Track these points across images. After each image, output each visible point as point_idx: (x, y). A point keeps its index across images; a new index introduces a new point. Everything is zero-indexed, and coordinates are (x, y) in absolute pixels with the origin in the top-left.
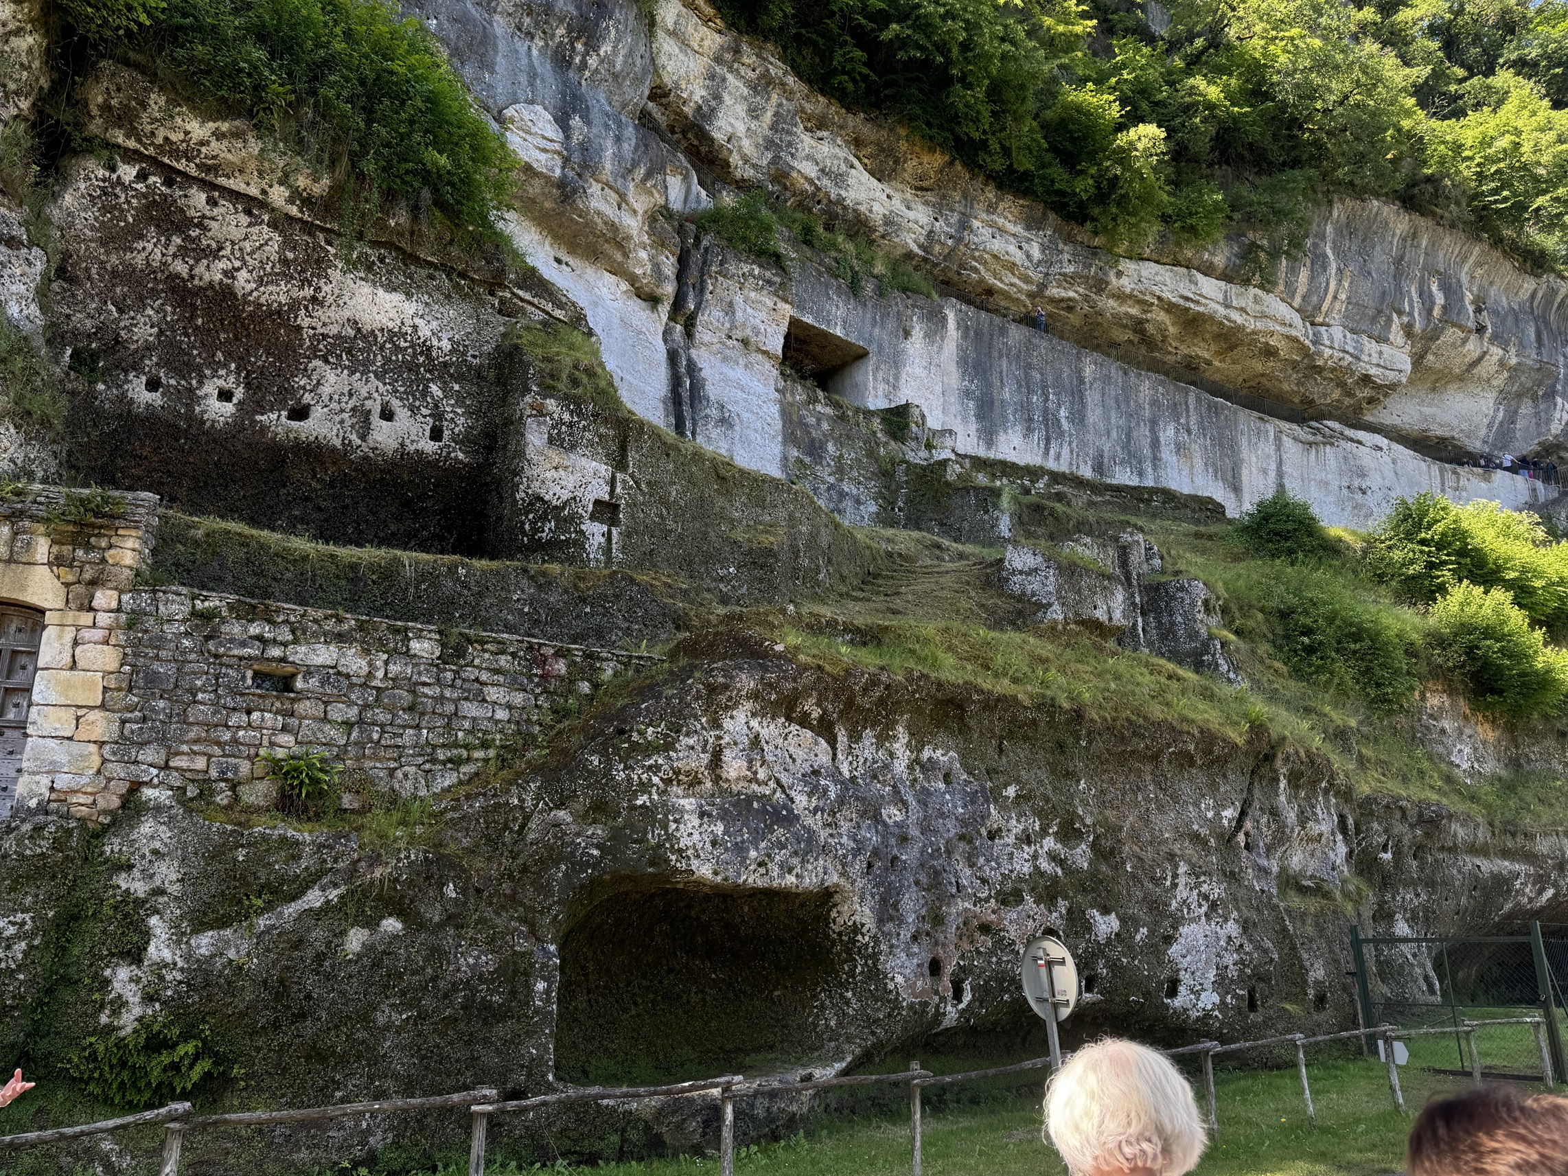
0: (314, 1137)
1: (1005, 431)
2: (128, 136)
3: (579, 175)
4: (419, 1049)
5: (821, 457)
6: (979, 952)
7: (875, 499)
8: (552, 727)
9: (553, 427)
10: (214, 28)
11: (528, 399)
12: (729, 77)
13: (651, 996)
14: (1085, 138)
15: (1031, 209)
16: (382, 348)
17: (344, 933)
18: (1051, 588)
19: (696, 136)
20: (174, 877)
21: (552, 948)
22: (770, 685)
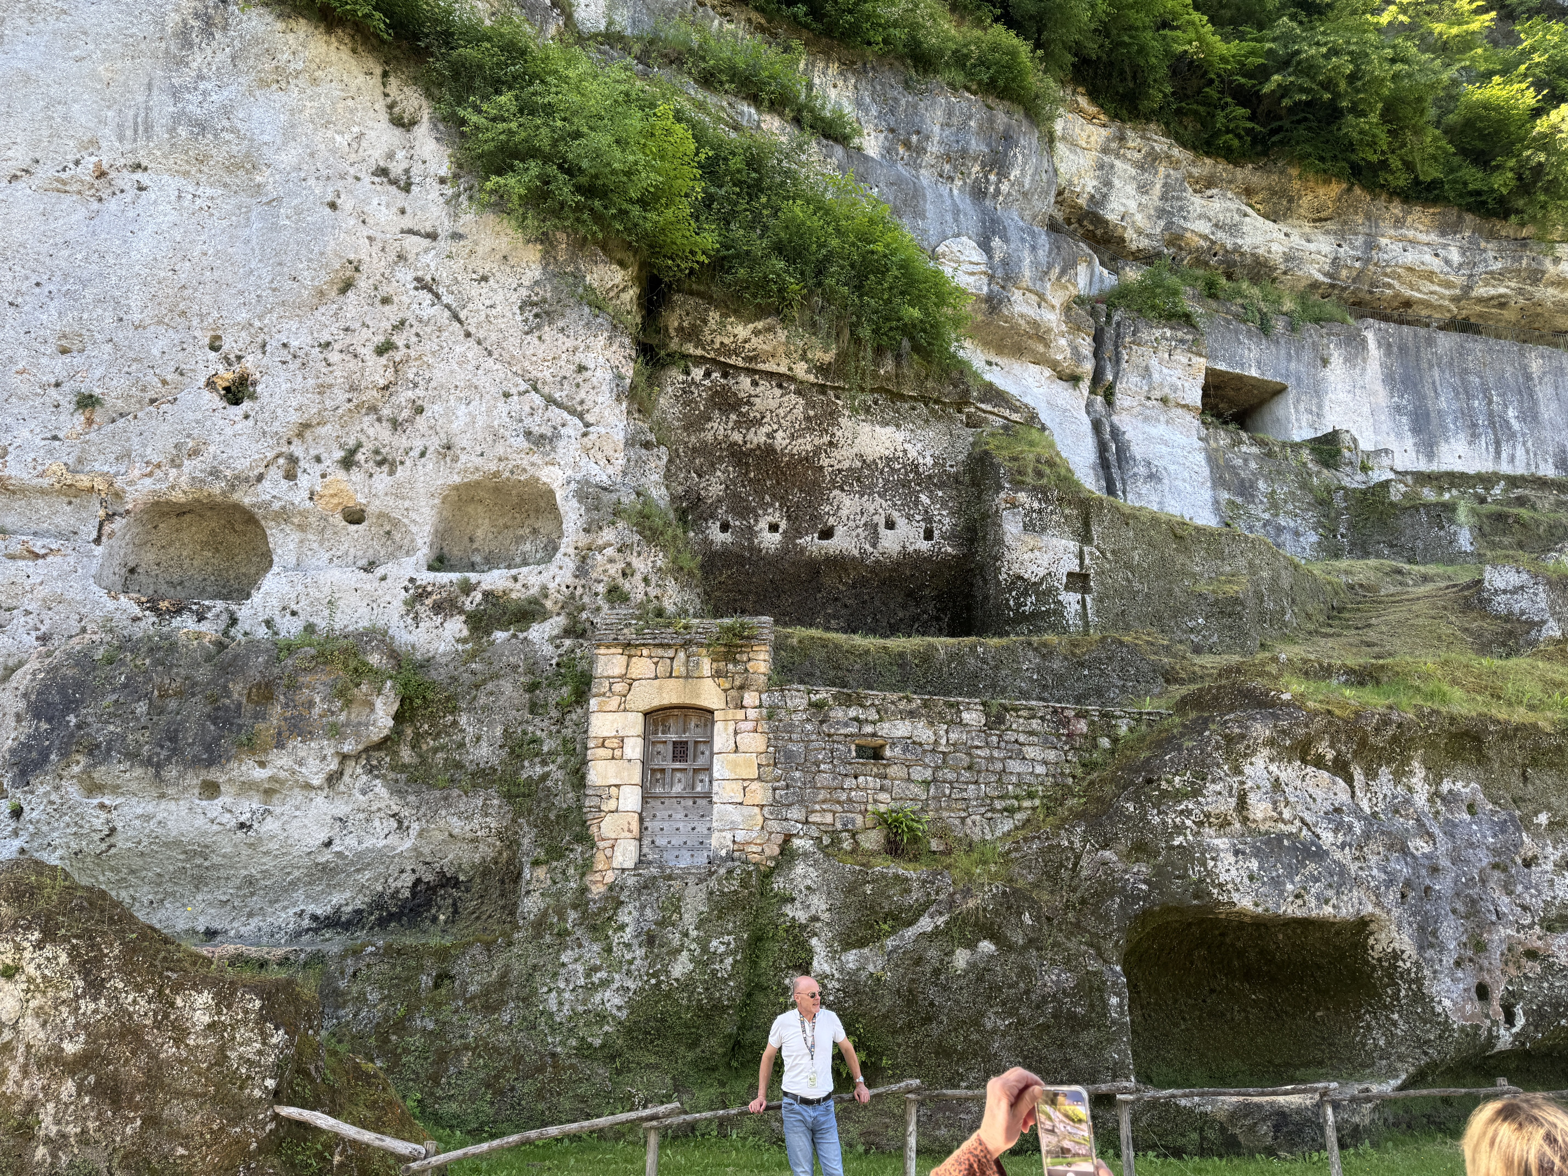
0: (949, 1118)
1: (1447, 441)
2: (696, 347)
3: (1003, 287)
4: (1022, 1051)
5: (1253, 496)
6: (1527, 978)
7: (1315, 529)
8: (1084, 779)
9: (1026, 515)
10: (748, 253)
11: (1002, 495)
12: (1118, 163)
13: (1197, 1013)
14: (1497, 132)
15: (1444, 215)
16: (882, 473)
17: (953, 952)
18: (1543, 605)
19: (1091, 222)
20: (824, 907)
21: (1118, 968)
22: (1283, 732)
